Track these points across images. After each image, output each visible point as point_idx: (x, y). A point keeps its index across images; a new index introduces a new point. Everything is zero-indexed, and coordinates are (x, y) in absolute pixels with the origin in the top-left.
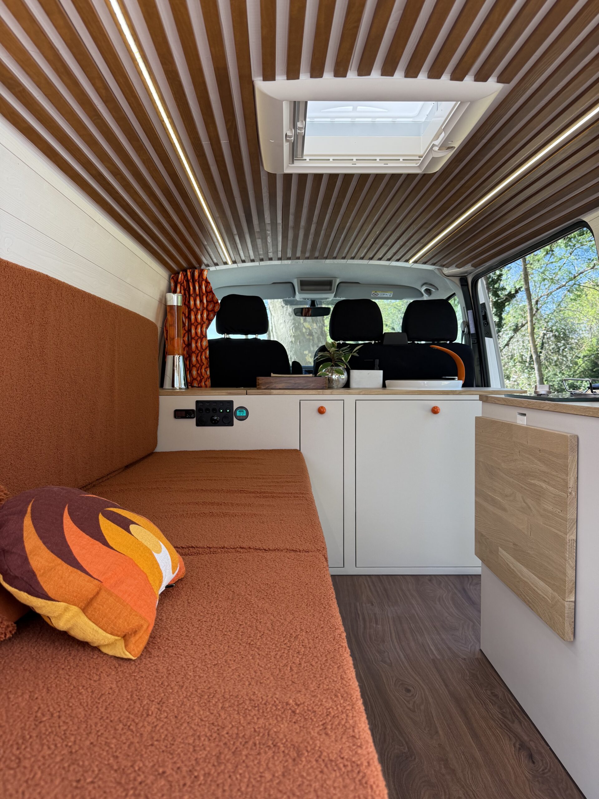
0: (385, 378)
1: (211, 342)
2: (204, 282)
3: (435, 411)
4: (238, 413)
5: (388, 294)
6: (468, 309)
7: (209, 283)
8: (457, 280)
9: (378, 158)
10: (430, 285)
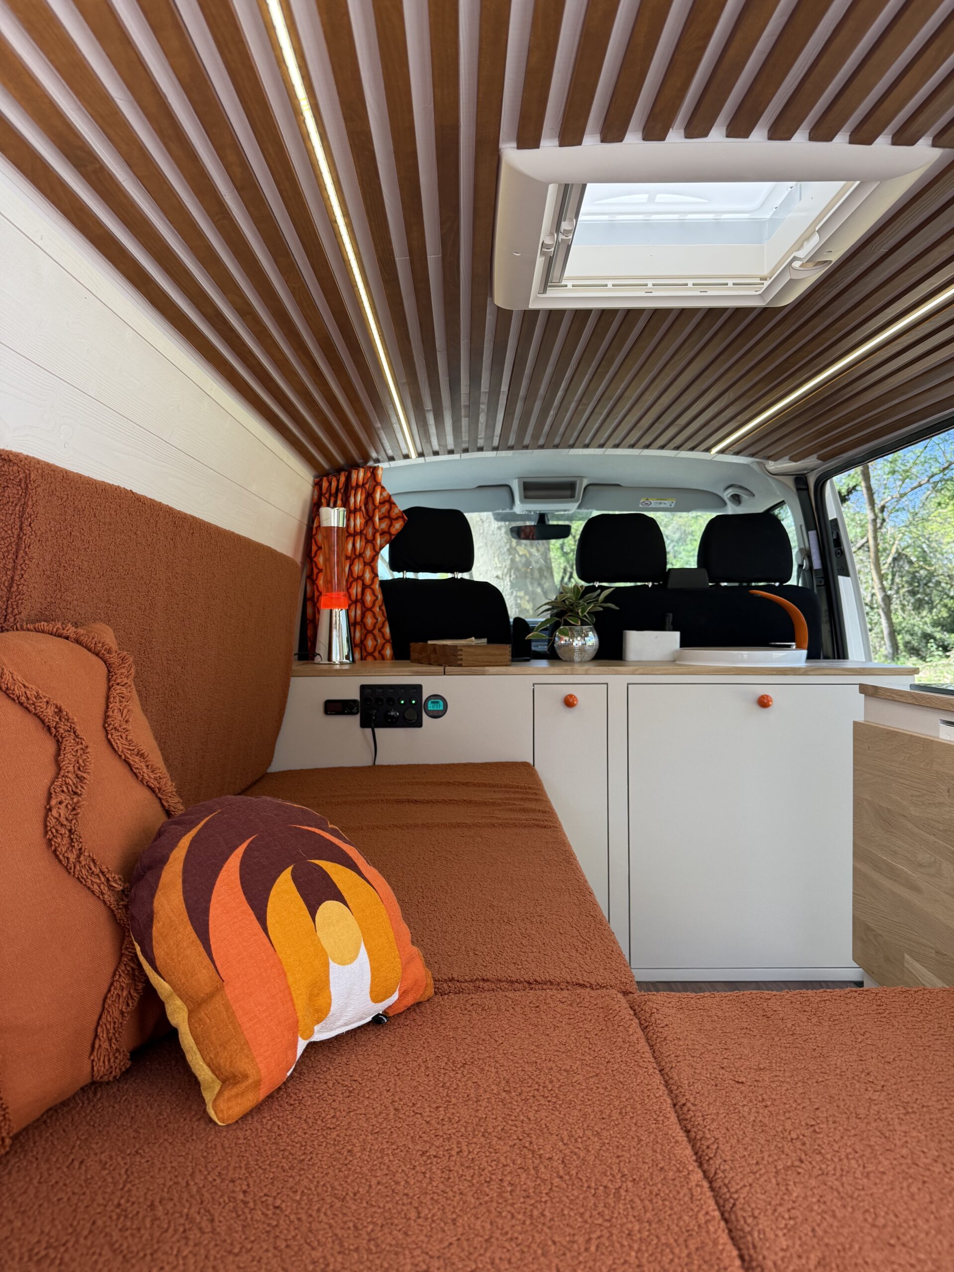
1: (384, 584)
2: (378, 490)
3: (763, 702)
4: (431, 706)
5: (667, 503)
6: (808, 529)
7: (386, 489)
8: (790, 482)
9: (690, 282)
10: (741, 487)
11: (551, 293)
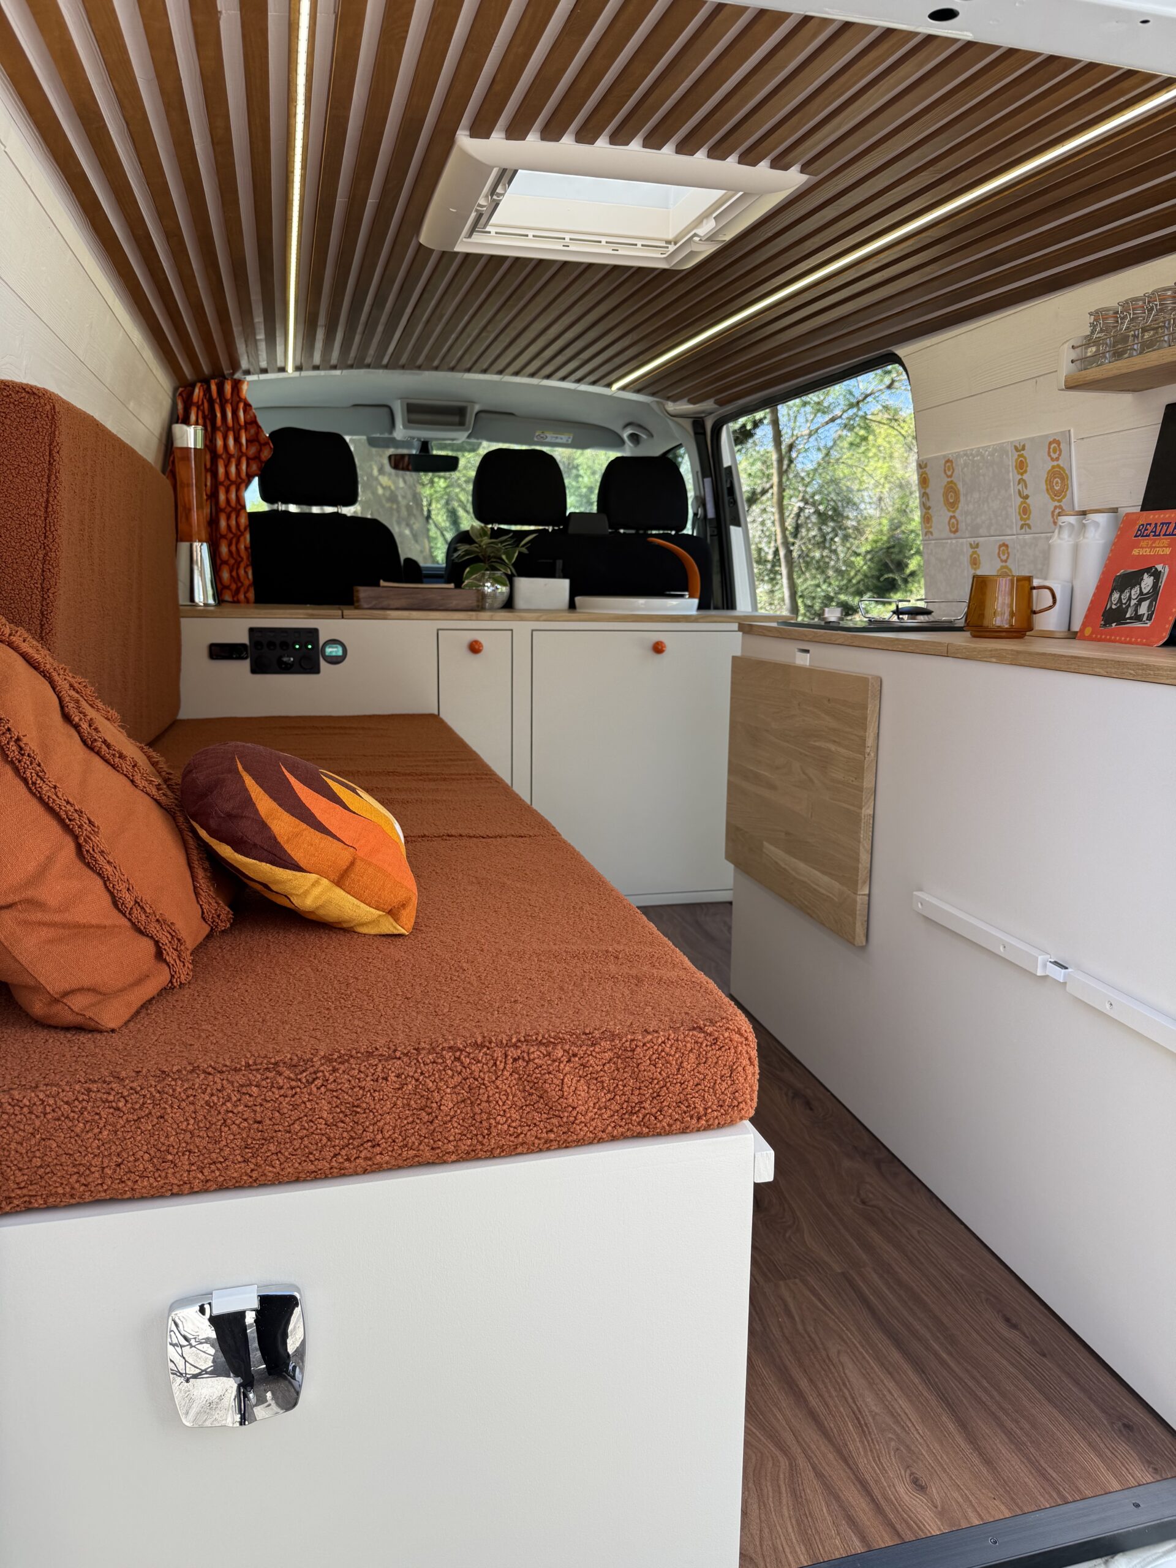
0: (574, 592)
1: (253, 516)
2: (241, 405)
3: (658, 648)
5: (566, 438)
6: (704, 476)
7: (250, 406)
8: (687, 424)
9: (604, 240)
10: (640, 426)
11: (477, 238)
